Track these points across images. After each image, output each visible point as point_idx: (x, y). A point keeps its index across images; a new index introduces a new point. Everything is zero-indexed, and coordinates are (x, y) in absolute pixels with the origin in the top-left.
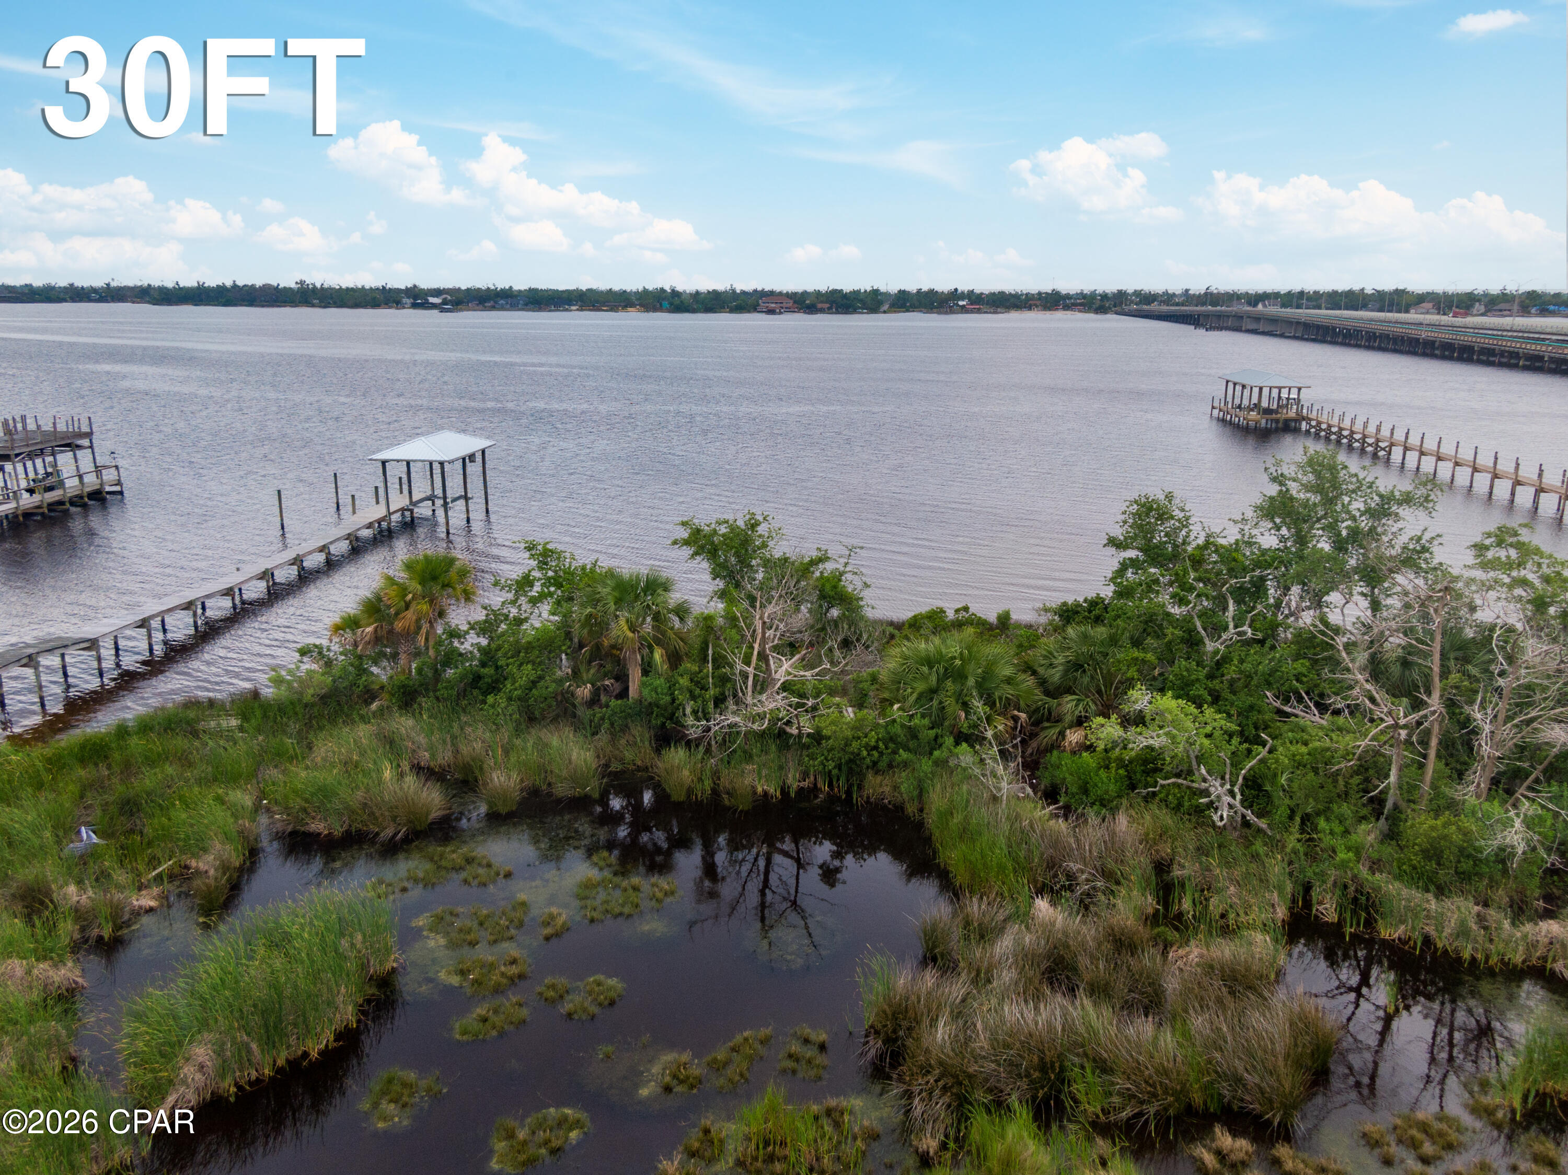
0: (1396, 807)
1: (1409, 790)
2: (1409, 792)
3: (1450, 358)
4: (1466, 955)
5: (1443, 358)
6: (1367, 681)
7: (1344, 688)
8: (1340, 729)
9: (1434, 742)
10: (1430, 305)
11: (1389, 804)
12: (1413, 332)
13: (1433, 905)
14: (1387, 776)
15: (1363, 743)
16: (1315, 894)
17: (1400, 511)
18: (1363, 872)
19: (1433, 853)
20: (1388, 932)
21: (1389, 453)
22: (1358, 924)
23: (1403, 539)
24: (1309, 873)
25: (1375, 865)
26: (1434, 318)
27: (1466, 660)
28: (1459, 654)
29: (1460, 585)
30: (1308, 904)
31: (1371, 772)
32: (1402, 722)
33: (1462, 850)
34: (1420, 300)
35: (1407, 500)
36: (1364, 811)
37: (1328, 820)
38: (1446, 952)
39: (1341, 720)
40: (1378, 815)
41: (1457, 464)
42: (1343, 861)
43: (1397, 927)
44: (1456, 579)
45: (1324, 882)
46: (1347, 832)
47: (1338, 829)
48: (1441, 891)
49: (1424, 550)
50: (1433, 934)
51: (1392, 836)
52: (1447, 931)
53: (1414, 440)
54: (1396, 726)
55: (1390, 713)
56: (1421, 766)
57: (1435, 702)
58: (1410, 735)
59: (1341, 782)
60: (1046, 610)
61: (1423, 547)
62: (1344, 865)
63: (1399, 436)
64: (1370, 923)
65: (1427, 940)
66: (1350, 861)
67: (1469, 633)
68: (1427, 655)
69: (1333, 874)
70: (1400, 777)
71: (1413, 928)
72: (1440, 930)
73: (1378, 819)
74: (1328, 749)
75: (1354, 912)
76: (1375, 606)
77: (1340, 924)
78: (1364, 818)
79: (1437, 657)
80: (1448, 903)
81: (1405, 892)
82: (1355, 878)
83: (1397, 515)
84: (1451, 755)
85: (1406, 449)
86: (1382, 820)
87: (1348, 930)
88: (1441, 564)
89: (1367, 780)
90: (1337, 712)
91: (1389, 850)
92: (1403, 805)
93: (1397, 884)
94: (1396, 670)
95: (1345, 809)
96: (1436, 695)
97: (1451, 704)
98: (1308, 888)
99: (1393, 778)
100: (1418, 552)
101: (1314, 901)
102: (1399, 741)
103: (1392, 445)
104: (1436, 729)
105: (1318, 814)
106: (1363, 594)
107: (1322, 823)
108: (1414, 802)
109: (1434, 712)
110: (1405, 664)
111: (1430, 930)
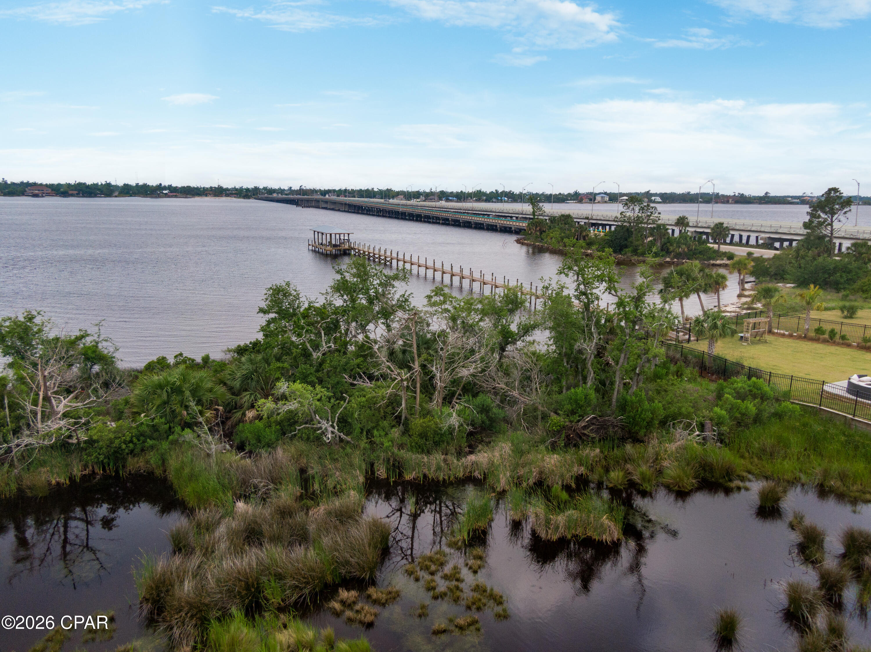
0: (406, 418)
1: (410, 409)
2: (411, 410)
3: (412, 220)
4: (441, 478)
5: (410, 220)
6: (388, 361)
7: (377, 365)
8: (379, 387)
9: (418, 385)
10: (402, 197)
11: (403, 418)
12: (396, 208)
13: (426, 459)
14: (401, 405)
15: (390, 391)
16: (376, 465)
17: (394, 283)
18: (396, 450)
19: (423, 435)
20: (409, 476)
21: (391, 263)
22: (396, 476)
23: (397, 296)
24: (372, 457)
25: (401, 446)
26: (404, 202)
27: (428, 348)
28: (425, 346)
29: (422, 314)
30: (373, 472)
31: (394, 404)
32: (404, 378)
33: (435, 431)
34: (397, 194)
35: (396, 277)
36: (394, 423)
37: (378, 430)
38: (433, 479)
39: (379, 383)
40: (399, 423)
41: (419, 266)
42: (386, 447)
43: (412, 473)
44: (421, 311)
45: (379, 460)
46: (387, 434)
47: (383, 433)
48: (429, 453)
49: (407, 300)
50: (427, 472)
51: (406, 431)
52: (432, 470)
53: (401, 257)
54: (402, 380)
55: (399, 374)
56: (415, 398)
57: (416, 366)
58: (408, 383)
59: (382, 411)
60: (229, 351)
61: (406, 299)
62: (386, 451)
63: (394, 255)
64: (401, 475)
65: (425, 476)
66: (390, 446)
67: (429, 336)
68: (411, 346)
69: (382, 455)
70: (406, 404)
71: (419, 472)
72: (429, 470)
73: (399, 425)
74: (374, 397)
75: (394, 471)
76: (389, 328)
77: (388, 478)
78: (393, 426)
79: (415, 346)
80: (431, 457)
81: (414, 456)
82: (393, 453)
83: (393, 285)
84: (427, 392)
85: (398, 261)
86: (401, 425)
87: (392, 480)
88: (414, 307)
89: (393, 408)
90: (378, 380)
91: (405, 439)
92: (409, 416)
93: (410, 453)
94: (400, 356)
95: (385, 423)
96: (417, 363)
97: (423, 367)
98: (372, 465)
99: (403, 406)
100: (404, 302)
101: (376, 469)
102: (404, 387)
103: (392, 259)
104: (418, 378)
105: (373, 428)
106: (383, 323)
107: (375, 432)
108: (413, 414)
109: (416, 371)
110: (404, 352)
111: (426, 471)
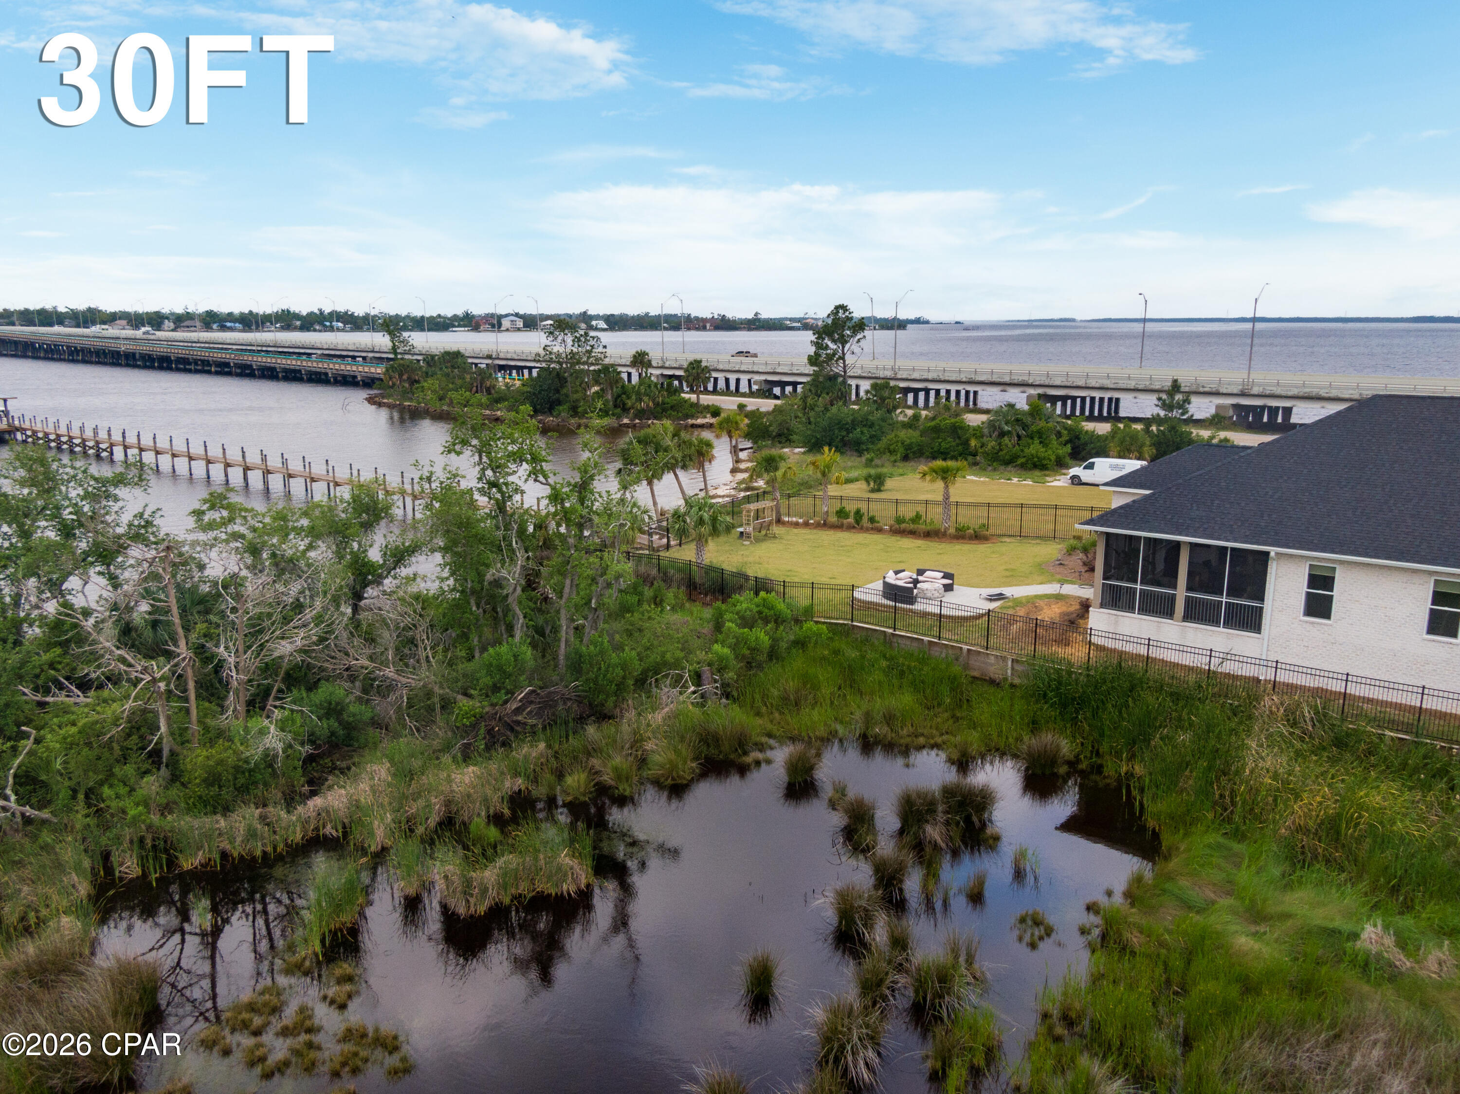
0: (172, 753)
2: (181, 735)
3: (152, 367)
4: (258, 853)
5: (145, 367)
6: (118, 648)
7: (94, 657)
8: (105, 701)
9: (191, 685)
10: (124, 322)
11: (166, 753)
12: (113, 345)
13: (223, 823)
14: (158, 728)
15: (129, 705)
16: (114, 859)
17: (117, 491)
18: (155, 818)
19: (213, 779)
20: (188, 863)
21: (112, 453)
22: (161, 867)
23: (126, 518)
24: (104, 841)
25: (166, 809)
26: (130, 333)
27: (207, 612)
28: (201, 608)
29: (186, 548)
30: (109, 870)
31: (143, 730)
32: (158, 675)
33: (237, 769)
34: (112, 318)
35: (120, 480)
36: (146, 766)
37: (111, 786)
38: (241, 857)
39: (105, 693)
40: (158, 764)
41: (174, 456)
42: (134, 817)
43: (196, 854)
44: (183, 543)
45: (121, 844)
46: (132, 790)
47: (123, 790)
48: (226, 810)
49: (149, 523)
50: (228, 847)
51: (176, 777)
52: (239, 840)
53: (131, 439)
54: (154, 681)
55: (145, 670)
56: (188, 711)
57: (183, 650)
58: (167, 685)
59: (115, 746)
61: (147, 522)
62: (135, 821)
63: (117, 437)
64: (172, 863)
65: (224, 855)
66: (141, 814)
67: (205, 588)
68: (167, 612)
69: (128, 833)
70: (169, 725)
71: (210, 851)
72: (232, 840)
73: (159, 769)
74: (97, 722)
75: (155, 858)
76: (115, 582)
77: (145, 875)
78: (147, 772)
79: (175, 611)
80: (235, 816)
81: (196, 823)
82: (149, 827)
83: (115, 496)
84: (212, 695)
85: (126, 448)
86: (163, 768)
87: (154, 876)
88: (167, 534)
89: (142, 737)
90: (100, 687)
91: (174, 792)
92: (177, 748)
93: (188, 818)
94: (148, 633)
95: (129, 769)
96: (182, 643)
97: (200, 650)
98: (106, 856)
99: (163, 729)
100: (144, 527)
101: (115, 864)
102: (160, 694)
103: (112, 445)
104: (190, 672)
105: (101, 783)
106: (100, 573)
107: (106, 791)
108: (188, 741)
109: (184, 659)
110: (155, 624)
111: (226, 845)
